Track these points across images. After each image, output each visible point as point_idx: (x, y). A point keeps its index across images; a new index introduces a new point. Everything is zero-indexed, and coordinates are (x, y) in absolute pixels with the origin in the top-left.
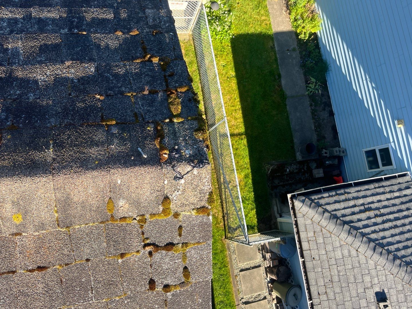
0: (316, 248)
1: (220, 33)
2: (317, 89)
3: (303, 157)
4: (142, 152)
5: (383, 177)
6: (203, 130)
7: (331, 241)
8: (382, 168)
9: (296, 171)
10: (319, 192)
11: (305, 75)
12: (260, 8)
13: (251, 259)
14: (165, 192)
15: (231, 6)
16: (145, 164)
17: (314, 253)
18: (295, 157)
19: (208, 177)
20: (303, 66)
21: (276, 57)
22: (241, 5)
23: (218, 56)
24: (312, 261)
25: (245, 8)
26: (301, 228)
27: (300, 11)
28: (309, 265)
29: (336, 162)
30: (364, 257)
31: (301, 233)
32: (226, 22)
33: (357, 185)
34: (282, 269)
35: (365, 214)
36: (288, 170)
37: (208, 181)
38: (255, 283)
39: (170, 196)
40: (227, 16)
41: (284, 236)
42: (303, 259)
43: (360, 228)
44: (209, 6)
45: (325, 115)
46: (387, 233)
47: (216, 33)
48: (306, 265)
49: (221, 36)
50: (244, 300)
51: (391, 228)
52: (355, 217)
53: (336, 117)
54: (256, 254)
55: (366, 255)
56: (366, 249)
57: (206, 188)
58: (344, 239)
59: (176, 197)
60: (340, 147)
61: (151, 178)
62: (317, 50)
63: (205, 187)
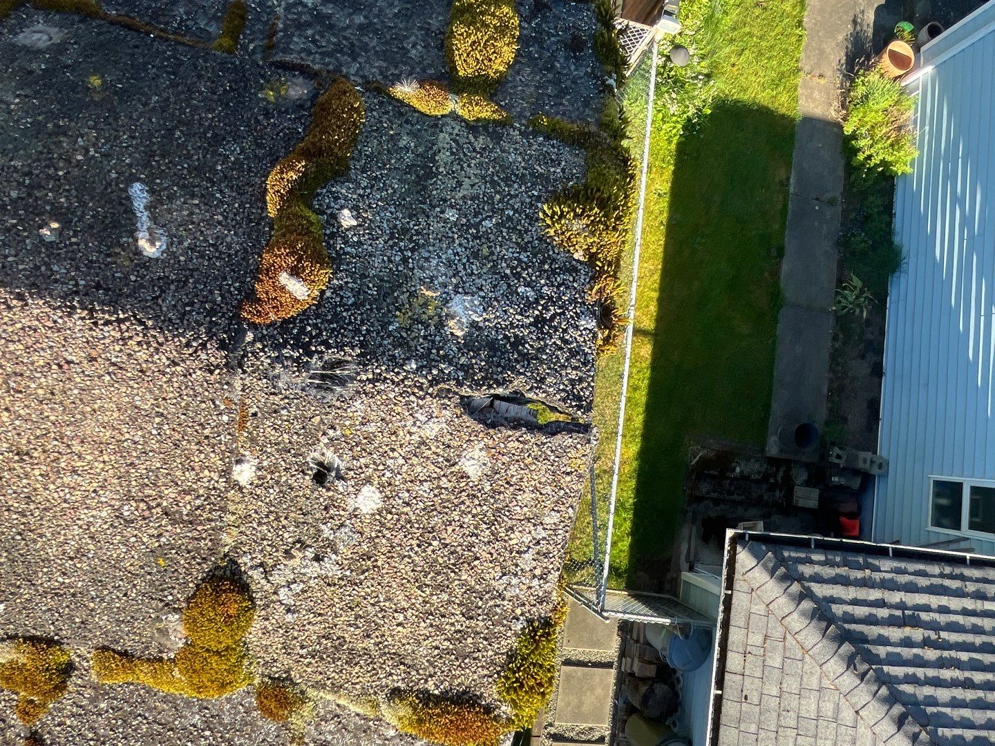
0: (759, 674)
1: (674, 119)
2: (859, 306)
3: (781, 451)
4: (144, 217)
5: (968, 556)
6: (606, 204)
7: (800, 671)
8: (965, 531)
9: (755, 477)
10: (804, 545)
11: (841, 266)
12: (781, 89)
13: (594, 644)
14: (228, 539)
15: (715, 66)
16: (114, 302)
17: (751, 686)
18: (763, 444)
19: (551, 519)
20: (843, 243)
21: (785, 206)
22: (739, 69)
23: (654, 170)
24: (741, 702)
25: (746, 78)
26: (737, 619)
27: (871, 118)
28: (729, 708)
29: (856, 483)
30: (869, 734)
31: (732, 630)
32: (693, 98)
33: (900, 555)
34: (661, 689)
35: (900, 630)
36: (738, 470)
37: (543, 547)
38: (589, 700)
39: (256, 574)
40: (700, 85)
41: (687, 620)
42: (720, 692)
43: (880, 662)
44: (665, 52)
45: (861, 369)
46: (943, 694)
47: (664, 117)
48: (723, 709)
49: (674, 128)
50: (552, 730)
51: (955, 683)
52: (873, 631)
53: (886, 382)
54: (610, 635)
55: (877, 729)
56: (880, 717)
57: (517, 588)
58: (832, 676)
59: (297, 588)
60: (875, 453)
61: (135, 417)
62: (886, 218)
63: (515, 581)
